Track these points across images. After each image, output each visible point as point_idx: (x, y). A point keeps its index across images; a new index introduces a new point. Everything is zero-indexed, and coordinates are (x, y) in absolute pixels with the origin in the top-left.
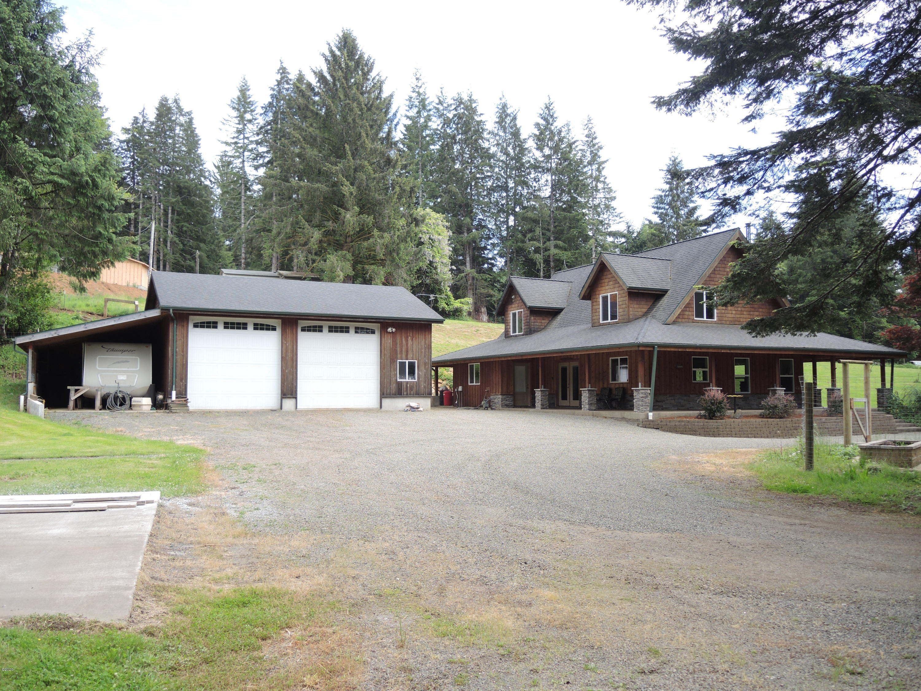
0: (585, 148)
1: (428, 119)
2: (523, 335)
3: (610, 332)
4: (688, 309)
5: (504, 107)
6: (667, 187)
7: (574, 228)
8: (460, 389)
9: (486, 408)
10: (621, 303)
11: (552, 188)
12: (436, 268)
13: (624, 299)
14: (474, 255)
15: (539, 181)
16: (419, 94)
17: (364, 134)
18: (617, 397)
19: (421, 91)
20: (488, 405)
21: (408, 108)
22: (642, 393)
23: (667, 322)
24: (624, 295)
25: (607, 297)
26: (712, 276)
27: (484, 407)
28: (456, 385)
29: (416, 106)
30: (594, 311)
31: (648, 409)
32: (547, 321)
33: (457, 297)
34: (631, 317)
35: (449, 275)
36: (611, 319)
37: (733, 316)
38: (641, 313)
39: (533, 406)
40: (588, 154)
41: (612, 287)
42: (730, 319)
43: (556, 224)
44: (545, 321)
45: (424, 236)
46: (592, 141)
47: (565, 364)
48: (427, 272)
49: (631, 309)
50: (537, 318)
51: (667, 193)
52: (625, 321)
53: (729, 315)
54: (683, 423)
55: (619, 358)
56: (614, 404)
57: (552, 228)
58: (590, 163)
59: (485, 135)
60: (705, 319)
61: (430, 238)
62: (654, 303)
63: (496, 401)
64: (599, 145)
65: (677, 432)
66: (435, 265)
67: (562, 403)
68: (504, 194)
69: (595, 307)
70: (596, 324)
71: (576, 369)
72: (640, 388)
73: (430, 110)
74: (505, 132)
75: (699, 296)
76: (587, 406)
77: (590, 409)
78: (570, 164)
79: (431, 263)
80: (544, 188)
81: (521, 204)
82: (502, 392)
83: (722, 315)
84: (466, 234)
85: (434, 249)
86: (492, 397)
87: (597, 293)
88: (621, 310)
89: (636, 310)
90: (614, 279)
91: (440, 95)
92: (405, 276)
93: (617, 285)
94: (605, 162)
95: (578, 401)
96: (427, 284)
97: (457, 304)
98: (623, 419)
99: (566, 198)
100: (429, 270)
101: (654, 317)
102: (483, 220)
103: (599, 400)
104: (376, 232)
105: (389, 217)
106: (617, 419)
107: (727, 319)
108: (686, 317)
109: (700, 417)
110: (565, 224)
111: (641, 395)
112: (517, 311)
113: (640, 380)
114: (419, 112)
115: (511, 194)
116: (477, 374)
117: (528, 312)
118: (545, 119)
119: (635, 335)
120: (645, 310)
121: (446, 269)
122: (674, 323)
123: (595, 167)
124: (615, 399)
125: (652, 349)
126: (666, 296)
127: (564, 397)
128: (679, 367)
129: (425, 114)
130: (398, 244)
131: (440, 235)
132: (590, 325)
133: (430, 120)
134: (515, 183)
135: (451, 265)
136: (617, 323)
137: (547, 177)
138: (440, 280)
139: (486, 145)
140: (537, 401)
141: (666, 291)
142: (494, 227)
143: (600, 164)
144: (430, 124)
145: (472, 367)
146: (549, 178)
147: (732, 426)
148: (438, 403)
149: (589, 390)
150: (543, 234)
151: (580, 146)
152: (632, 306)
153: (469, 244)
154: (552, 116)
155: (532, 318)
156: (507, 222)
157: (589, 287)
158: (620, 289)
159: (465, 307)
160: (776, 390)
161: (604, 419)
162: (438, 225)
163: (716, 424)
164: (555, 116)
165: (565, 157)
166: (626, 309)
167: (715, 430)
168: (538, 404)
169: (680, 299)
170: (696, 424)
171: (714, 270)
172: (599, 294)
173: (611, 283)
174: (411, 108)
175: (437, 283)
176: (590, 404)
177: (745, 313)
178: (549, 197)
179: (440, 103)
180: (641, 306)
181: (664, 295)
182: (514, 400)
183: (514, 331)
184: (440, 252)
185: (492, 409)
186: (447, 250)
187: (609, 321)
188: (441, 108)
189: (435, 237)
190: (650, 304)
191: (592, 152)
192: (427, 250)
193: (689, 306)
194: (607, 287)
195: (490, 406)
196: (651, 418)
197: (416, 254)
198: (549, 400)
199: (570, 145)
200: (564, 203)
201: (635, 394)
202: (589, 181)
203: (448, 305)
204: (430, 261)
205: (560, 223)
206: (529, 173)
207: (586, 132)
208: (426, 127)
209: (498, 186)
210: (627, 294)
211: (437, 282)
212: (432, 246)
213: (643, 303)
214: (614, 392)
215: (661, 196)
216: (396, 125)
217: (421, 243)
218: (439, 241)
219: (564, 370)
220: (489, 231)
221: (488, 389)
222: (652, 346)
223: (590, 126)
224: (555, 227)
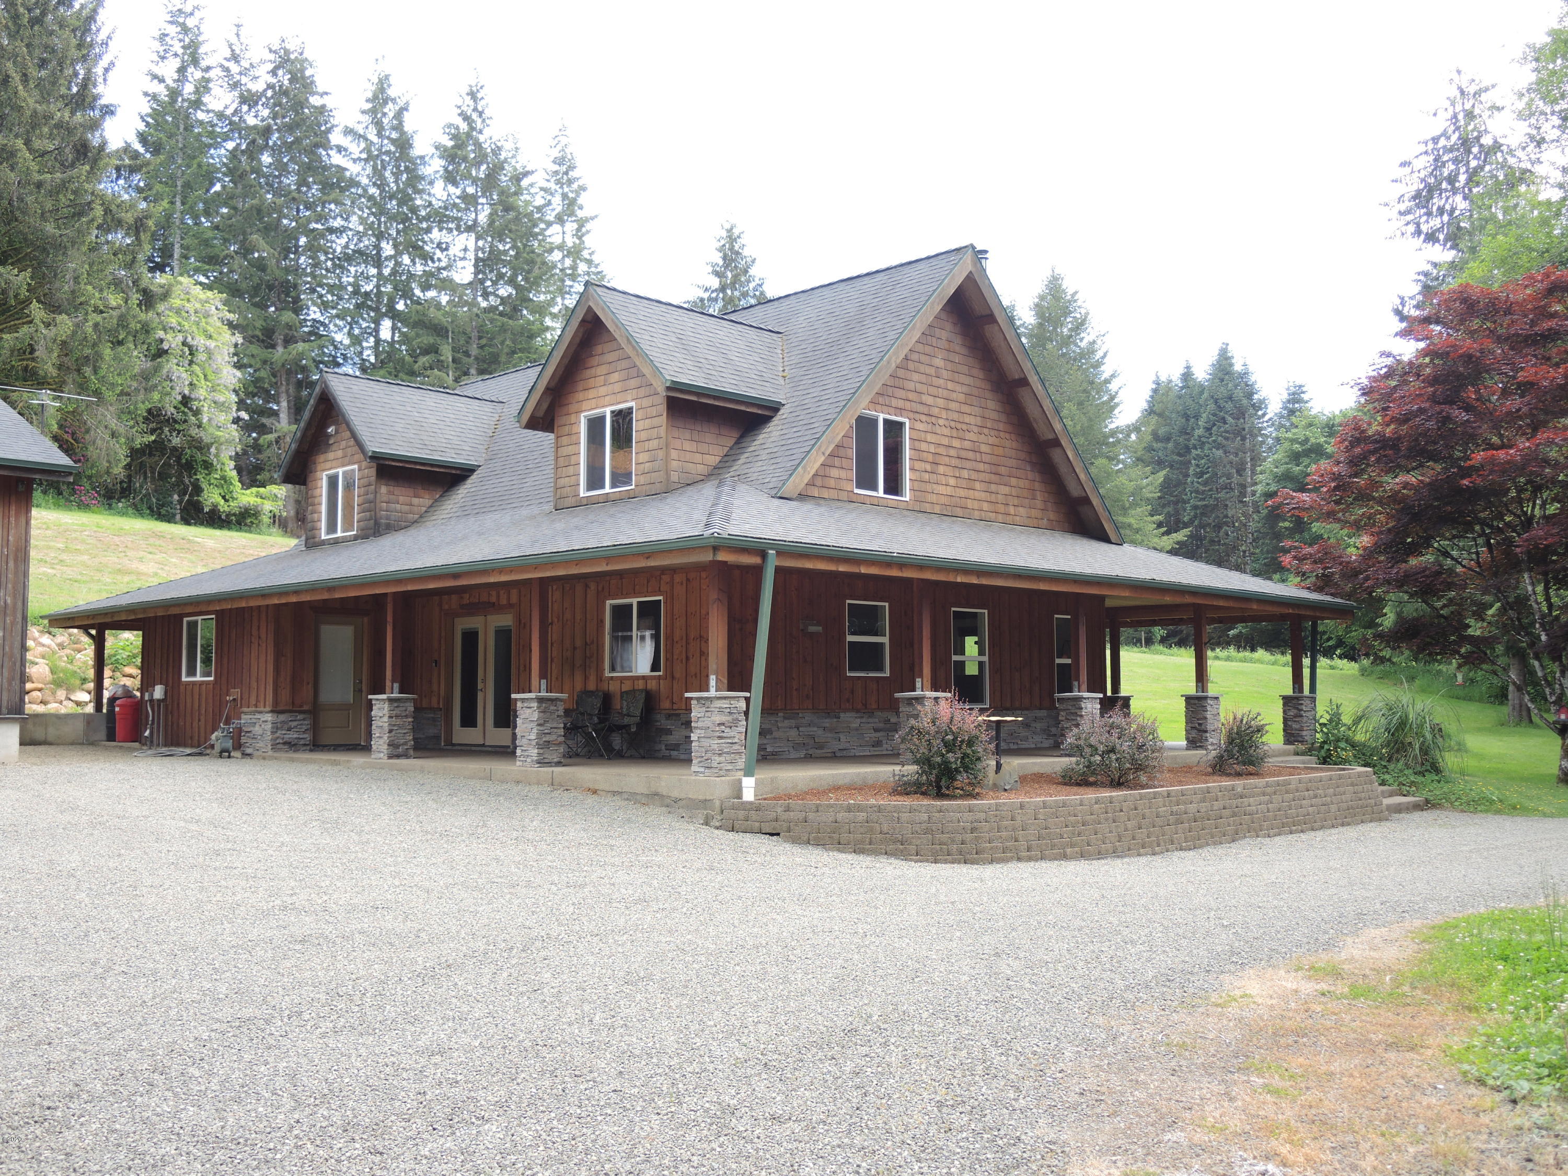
0: (552, 186)
1: (203, 87)
2: (356, 538)
3: (612, 516)
4: (837, 462)
5: (382, 85)
6: (715, 283)
7: (522, 350)
8: (158, 692)
9: (225, 754)
10: (644, 436)
11: (476, 266)
12: (197, 413)
13: (656, 421)
14: (298, 398)
15: (447, 249)
16: (185, 29)
17: (16, 78)
18: (626, 721)
19: (190, 23)
20: (229, 744)
21: (156, 58)
22: (721, 710)
23: (784, 491)
24: (654, 412)
25: (602, 419)
26: (901, 373)
27: (218, 748)
28: (147, 684)
29: (176, 55)
30: (562, 462)
31: (741, 762)
32: (428, 502)
33: (246, 485)
34: (674, 477)
35: (234, 432)
36: (613, 485)
37: (949, 491)
38: (702, 469)
39: (363, 747)
40: (557, 201)
41: (617, 387)
42: (943, 500)
43: (484, 341)
44: (422, 501)
45: (169, 337)
46: (566, 173)
47: (474, 622)
48: (175, 421)
49: (674, 454)
50: (397, 490)
51: (714, 295)
52: (657, 488)
53: (942, 489)
54: (862, 816)
55: (634, 601)
56: (617, 741)
57: (474, 350)
58: (560, 220)
59: (336, 138)
60: (881, 492)
61: (184, 344)
62: (742, 436)
63: (257, 730)
64: (581, 182)
65: (840, 845)
66: (195, 405)
67: (463, 735)
68: (373, 271)
69: (564, 451)
70: (570, 501)
71: (503, 636)
72: (712, 692)
73: (208, 69)
74: (379, 135)
75: (865, 426)
76: (534, 752)
77: (542, 763)
78: (517, 219)
79: (186, 400)
80: (460, 264)
81: (407, 294)
82: (276, 703)
83: (923, 486)
84: (280, 349)
85: (196, 368)
86: (245, 719)
87: (573, 408)
88: (644, 457)
89: (688, 456)
90: (624, 364)
91: (234, 40)
92: (113, 423)
93: (633, 383)
94: (592, 218)
95: (508, 731)
96: (175, 449)
97: (247, 497)
98: (655, 798)
99: (505, 291)
100: (179, 417)
101: (742, 478)
102: (323, 324)
103: (571, 730)
104: (36, 310)
105: (76, 279)
106: (632, 797)
107: (933, 498)
108: (832, 483)
109: (905, 789)
110: (502, 343)
111: (718, 718)
112: (340, 471)
113: (712, 665)
114: (182, 70)
115: (386, 272)
116: (206, 650)
117: (373, 472)
118: (466, 118)
119: (700, 516)
120: (713, 460)
121: (224, 418)
122: (802, 497)
123: (570, 227)
124: (620, 728)
125: (755, 560)
126: (776, 421)
127: (469, 720)
128: (812, 629)
129: (198, 74)
130: (94, 345)
131: (210, 337)
132: (549, 507)
133: (207, 90)
134: (395, 246)
135: (238, 410)
136: (631, 496)
137: (468, 241)
138: (207, 439)
139: (337, 159)
140: (376, 733)
141: (774, 408)
142: (347, 341)
143: (581, 223)
144: (206, 99)
145: (193, 626)
146: (471, 244)
147: (1018, 822)
148: (102, 734)
149: (540, 700)
150: (454, 361)
151: (539, 179)
152: (677, 443)
153: (289, 372)
154: (481, 114)
155: (384, 489)
156: (377, 330)
157: (548, 389)
158: (642, 392)
159: (268, 506)
160: (1080, 699)
161: (591, 800)
162: (207, 315)
163: (968, 816)
164: (487, 113)
165: (506, 204)
166: (661, 454)
167: (969, 837)
168: (380, 742)
169: (819, 426)
170: (905, 816)
171: (906, 358)
172: (579, 412)
173: (615, 377)
174: (163, 58)
175: (200, 449)
176: (544, 745)
177: (978, 485)
178: (470, 283)
179: (235, 58)
180: (704, 447)
181: (766, 420)
182: (315, 729)
183: (332, 528)
184: (211, 376)
185: (245, 755)
186: (231, 376)
187: (607, 489)
188: (234, 68)
189: (200, 341)
190: (731, 442)
191: (564, 196)
192: (173, 367)
193: (842, 452)
194: (603, 391)
195: (238, 746)
196: (749, 795)
197: (145, 376)
198: (414, 730)
199: (517, 178)
200: (503, 301)
201: (696, 712)
202: (556, 256)
203: (226, 501)
204: (184, 397)
205: (491, 339)
206: (428, 230)
207: (555, 153)
208: (197, 104)
209: (359, 252)
210: (663, 408)
211: (200, 446)
212: (191, 363)
213: (709, 437)
214: (617, 704)
215: (702, 300)
216: (107, 70)
217: (161, 353)
218: (209, 352)
219: (471, 638)
220: (336, 348)
221: (235, 693)
222: (759, 549)
223: (564, 141)
224: (481, 347)
